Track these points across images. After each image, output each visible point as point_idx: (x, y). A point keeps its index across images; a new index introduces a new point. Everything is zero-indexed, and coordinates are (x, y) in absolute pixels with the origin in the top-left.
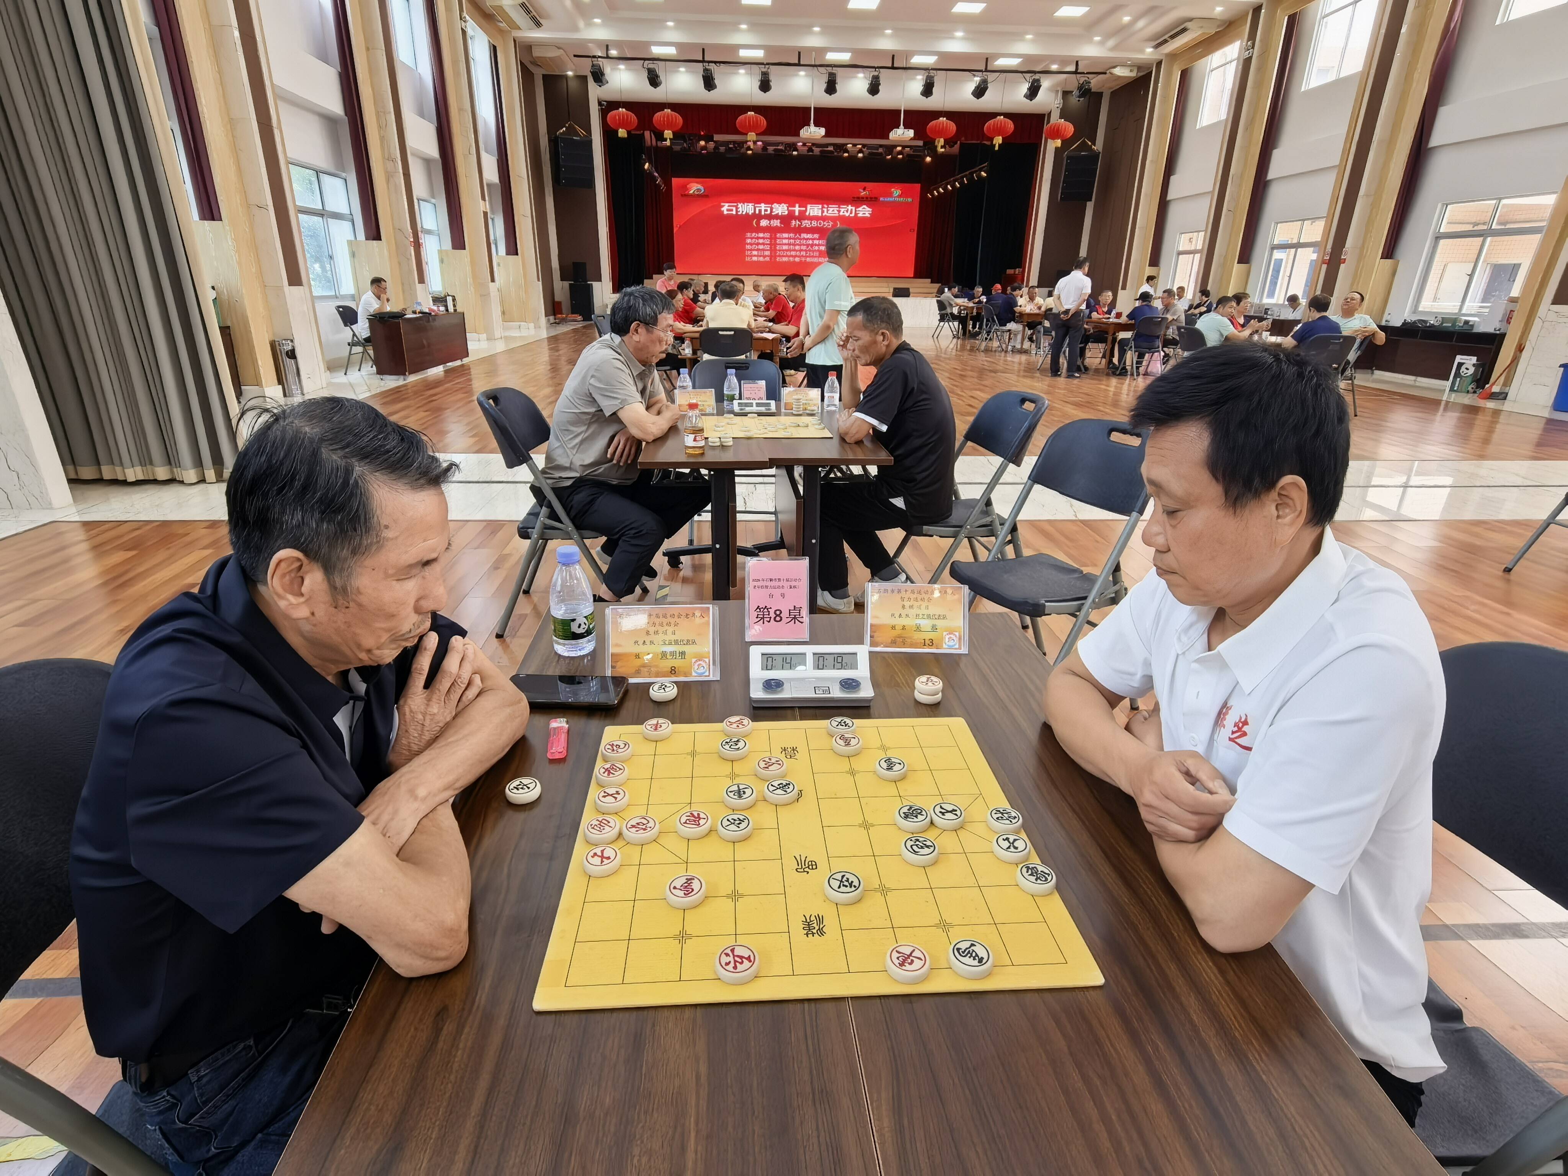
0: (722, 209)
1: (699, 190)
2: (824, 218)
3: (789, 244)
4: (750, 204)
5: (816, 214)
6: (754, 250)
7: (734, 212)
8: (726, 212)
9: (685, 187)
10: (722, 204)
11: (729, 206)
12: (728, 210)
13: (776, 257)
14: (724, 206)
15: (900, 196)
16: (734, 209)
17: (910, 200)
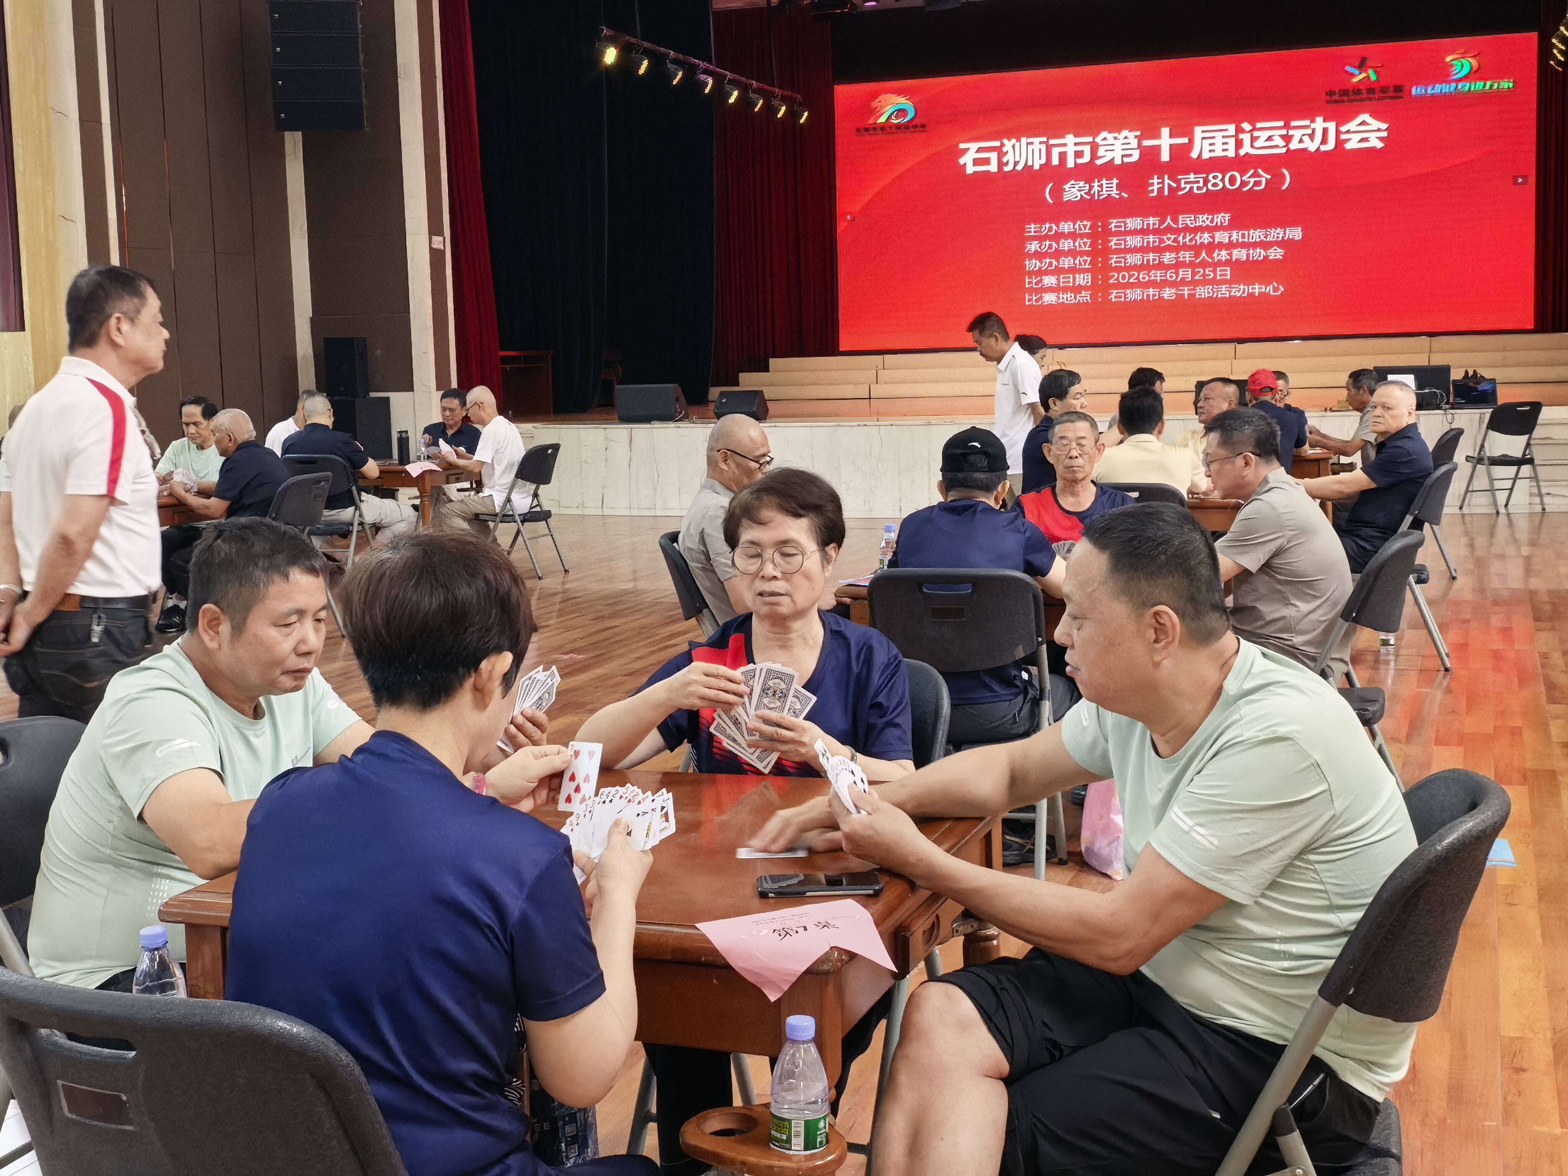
0: (962, 161)
1: (902, 112)
2: (1242, 163)
3: (1143, 250)
4: (1036, 140)
5: (1219, 153)
6: (1047, 272)
7: (993, 168)
8: (970, 169)
9: (868, 109)
10: (962, 146)
11: (979, 150)
12: (976, 162)
13: (1106, 287)
14: (966, 150)
15: (1473, 75)
16: (993, 156)
17: (1506, 84)
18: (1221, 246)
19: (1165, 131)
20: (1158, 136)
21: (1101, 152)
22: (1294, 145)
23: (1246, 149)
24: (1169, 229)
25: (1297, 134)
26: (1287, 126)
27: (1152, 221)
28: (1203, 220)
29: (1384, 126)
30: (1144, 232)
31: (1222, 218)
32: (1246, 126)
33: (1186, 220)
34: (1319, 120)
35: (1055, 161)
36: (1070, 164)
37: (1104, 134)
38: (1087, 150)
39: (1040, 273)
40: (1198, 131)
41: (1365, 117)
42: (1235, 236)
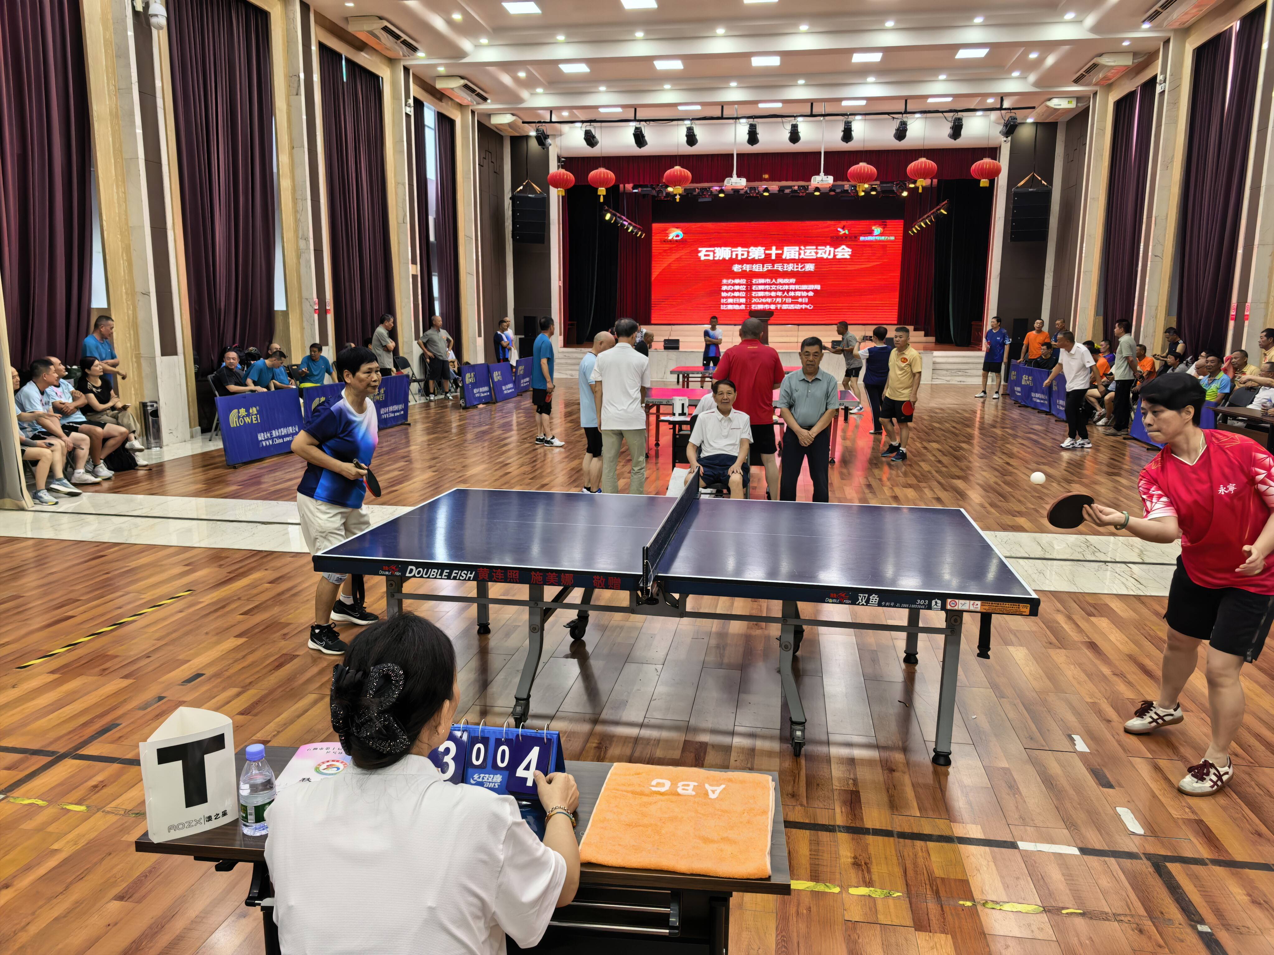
0: (700, 254)
1: (678, 236)
3: (764, 291)
5: (793, 257)
6: (729, 297)
7: (711, 258)
8: (703, 258)
9: (664, 233)
10: (700, 249)
11: (707, 251)
12: (705, 255)
13: (751, 304)
14: (701, 251)
15: (881, 234)
16: (711, 254)
17: (892, 238)
18: (792, 290)
19: (774, 248)
20: (771, 249)
21: (750, 254)
22: (819, 256)
23: (802, 256)
24: (774, 284)
25: (820, 252)
26: (817, 249)
27: (768, 281)
28: (786, 281)
29: (850, 250)
30: (765, 284)
31: (793, 280)
32: (802, 248)
33: (780, 281)
34: (828, 247)
35: (734, 257)
36: (739, 258)
37: (752, 248)
38: (746, 253)
39: (727, 297)
40: (786, 249)
41: (844, 247)
42: (797, 287)
